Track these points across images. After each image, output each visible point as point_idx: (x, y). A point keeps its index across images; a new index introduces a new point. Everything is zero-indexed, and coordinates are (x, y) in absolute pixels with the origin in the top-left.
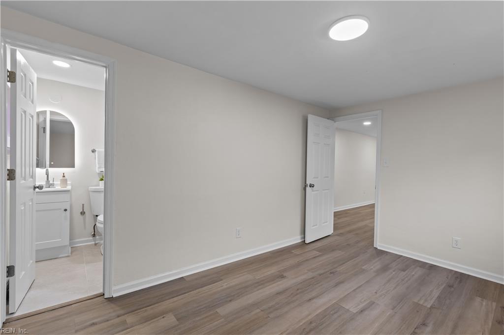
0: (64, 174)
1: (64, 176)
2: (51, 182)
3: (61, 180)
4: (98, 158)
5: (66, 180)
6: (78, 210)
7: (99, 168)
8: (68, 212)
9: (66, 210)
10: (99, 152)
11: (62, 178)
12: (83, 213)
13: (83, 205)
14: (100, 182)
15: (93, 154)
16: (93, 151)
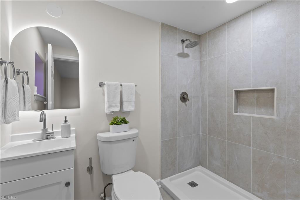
0: (66, 117)
1: (66, 121)
2: (49, 130)
3: (62, 127)
4: (108, 94)
5: (69, 126)
6: (83, 166)
7: (109, 107)
8: (72, 186)
9: (68, 184)
10: (109, 85)
11: (63, 123)
12: (90, 169)
13: (90, 159)
14: (111, 126)
15: (100, 89)
16: (101, 85)
